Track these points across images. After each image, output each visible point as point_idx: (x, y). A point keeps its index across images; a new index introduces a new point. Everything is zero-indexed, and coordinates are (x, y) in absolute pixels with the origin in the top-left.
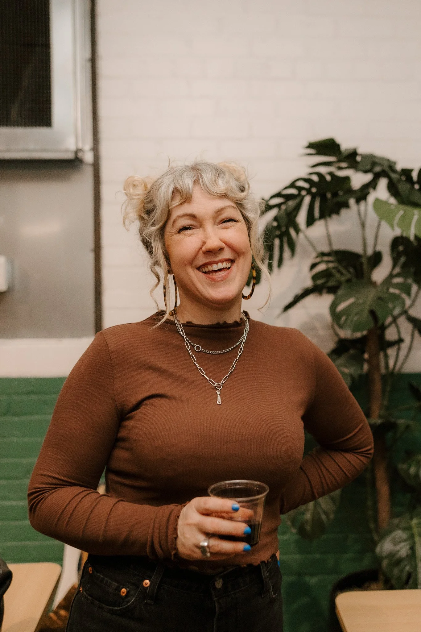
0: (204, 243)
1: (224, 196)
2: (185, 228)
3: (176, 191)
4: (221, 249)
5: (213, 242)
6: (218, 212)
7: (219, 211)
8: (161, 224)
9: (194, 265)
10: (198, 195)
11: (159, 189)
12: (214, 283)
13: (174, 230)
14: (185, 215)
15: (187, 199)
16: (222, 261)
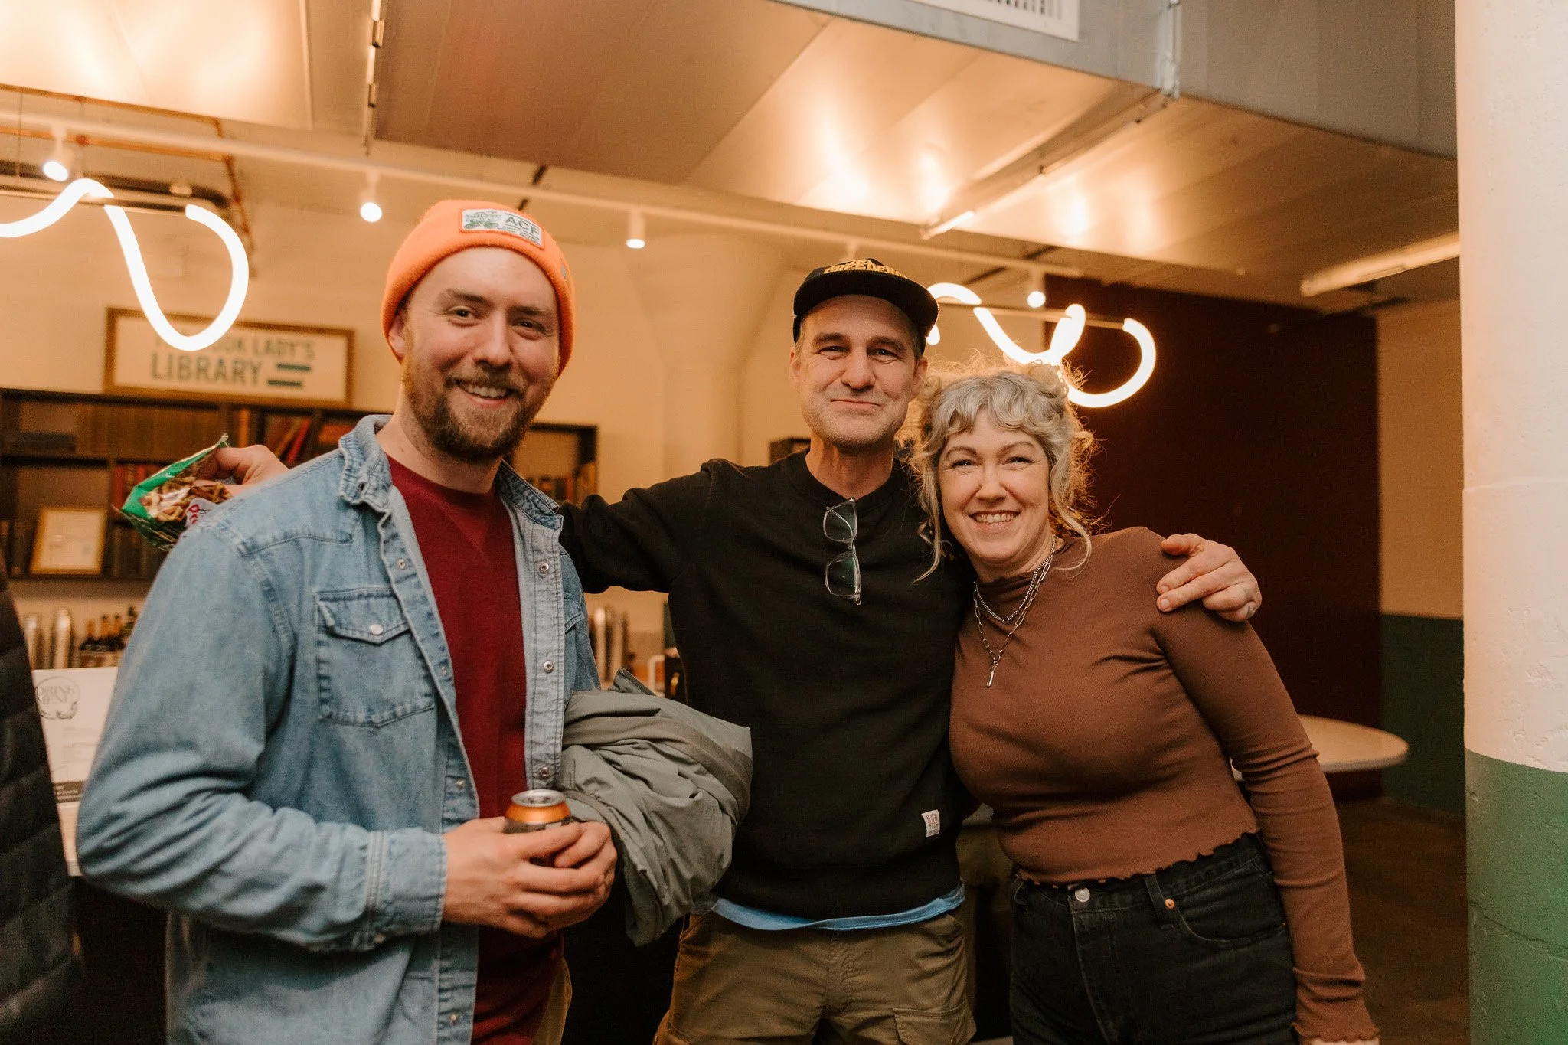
0: (980, 487)
1: (1020, 428)
2: (962, 463)
3: (955, 416)
4: (1000, 499)
5: (991, 490)
6: (1005, 449)
7: (1007, 449)
8: (935, 451)
9: (966, 510)
10: (983, 422)
11: (939, 406)
12: (986, 536)
13: (947, 464)
14: (962, 448)
15: (967, 427)
16: (1001, 513)
